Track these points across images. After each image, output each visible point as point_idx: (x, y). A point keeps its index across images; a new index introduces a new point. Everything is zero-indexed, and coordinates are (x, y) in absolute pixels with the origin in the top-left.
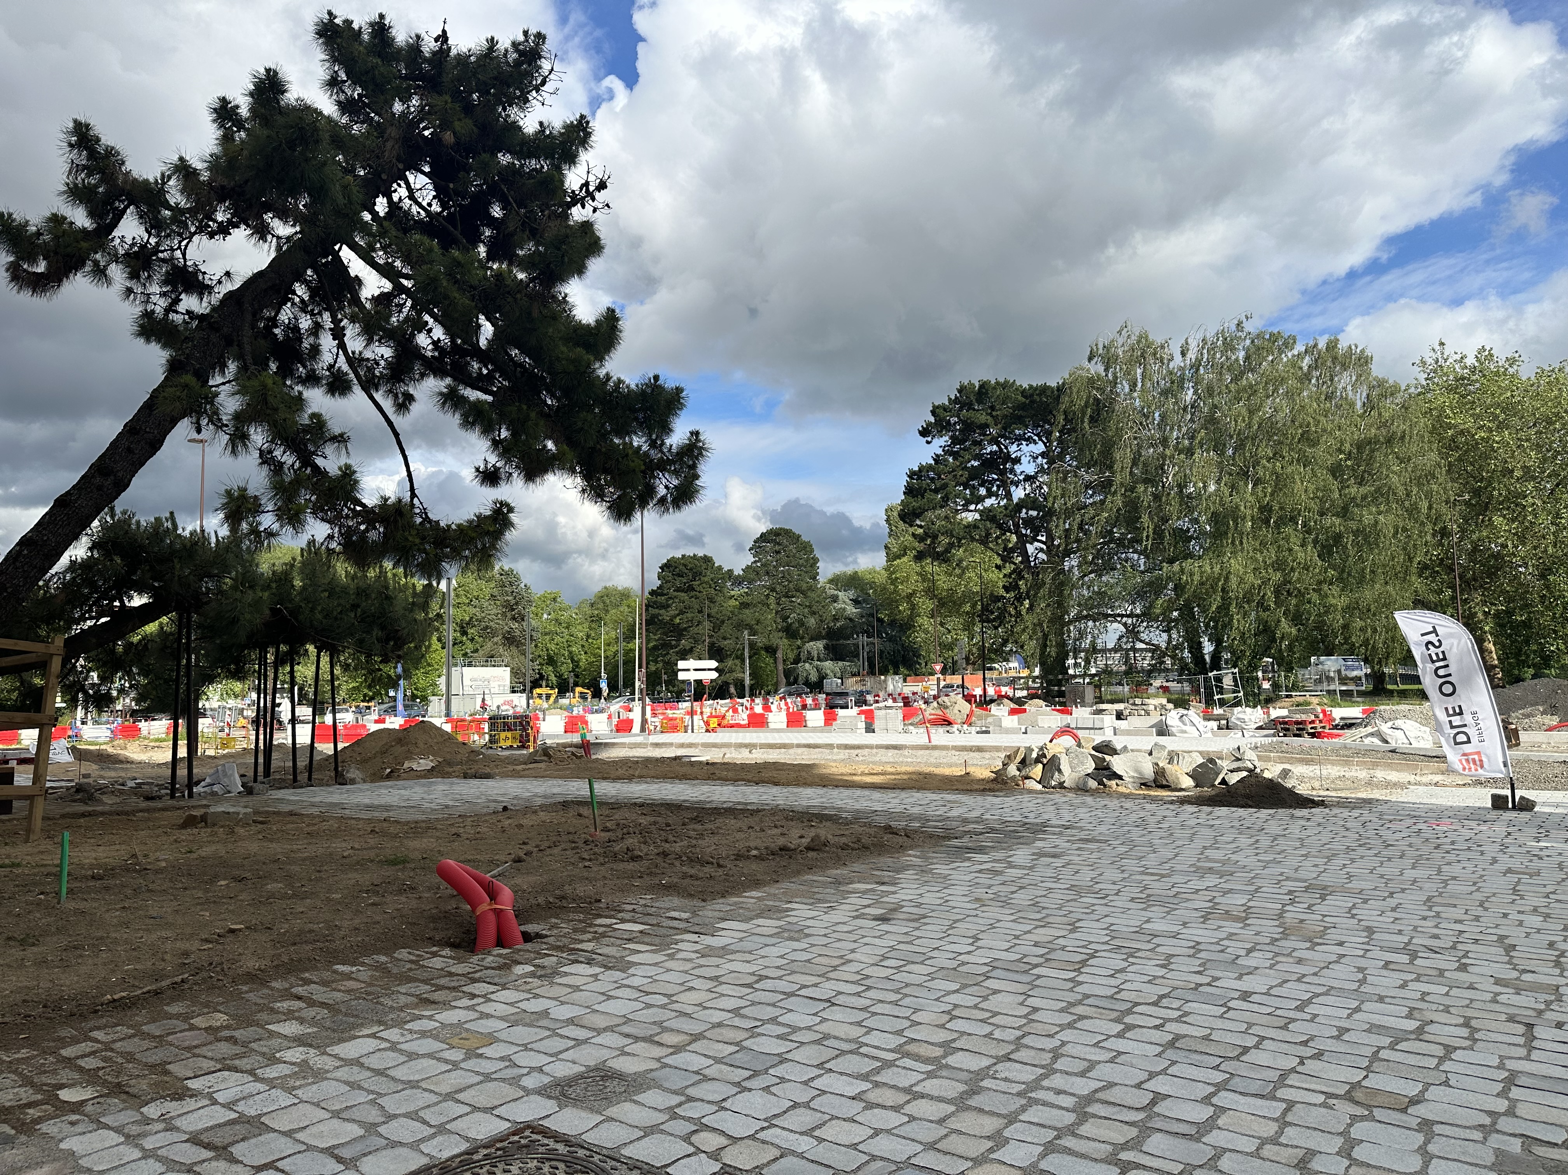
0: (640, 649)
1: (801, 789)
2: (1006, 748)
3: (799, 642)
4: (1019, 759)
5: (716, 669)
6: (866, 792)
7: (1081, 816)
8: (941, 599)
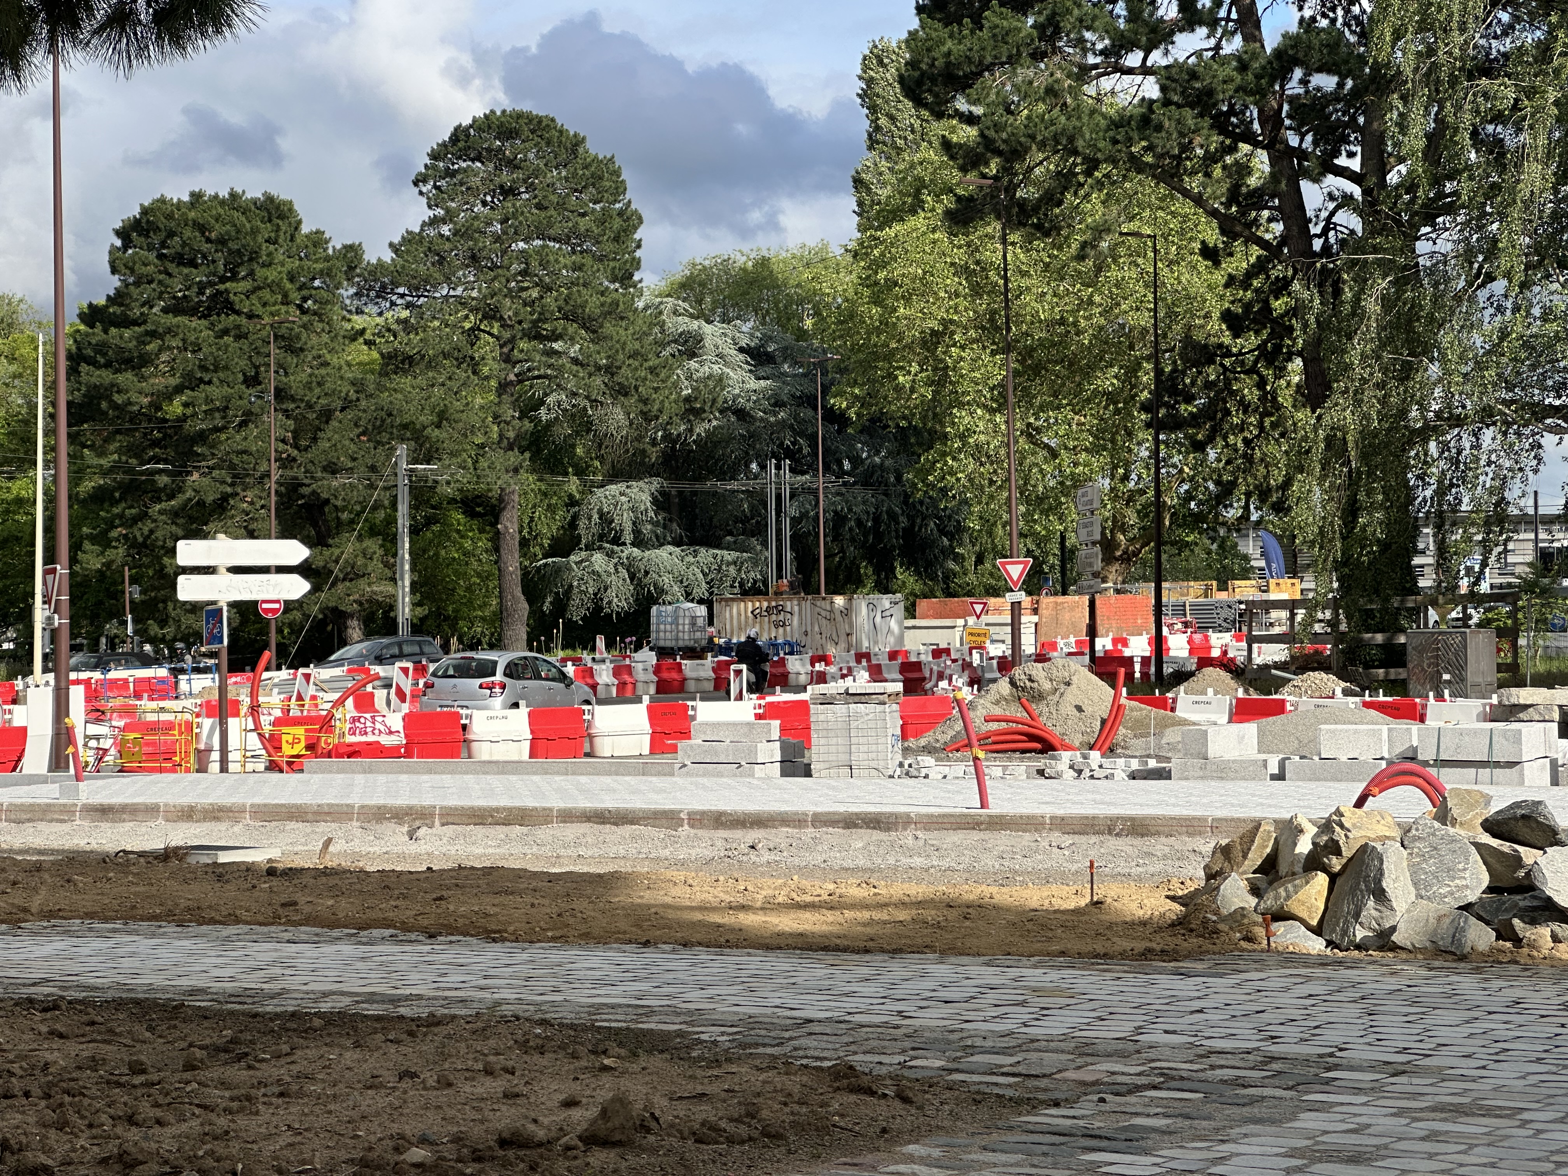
0: (51, 500)
1: (573, 953)
2: (1216, 825)
3: (573, 485)
4: (1256, 858)
5: (303, 570)
6: (780, 963)
7: (1444, 1034)
8: (1030, 351)
